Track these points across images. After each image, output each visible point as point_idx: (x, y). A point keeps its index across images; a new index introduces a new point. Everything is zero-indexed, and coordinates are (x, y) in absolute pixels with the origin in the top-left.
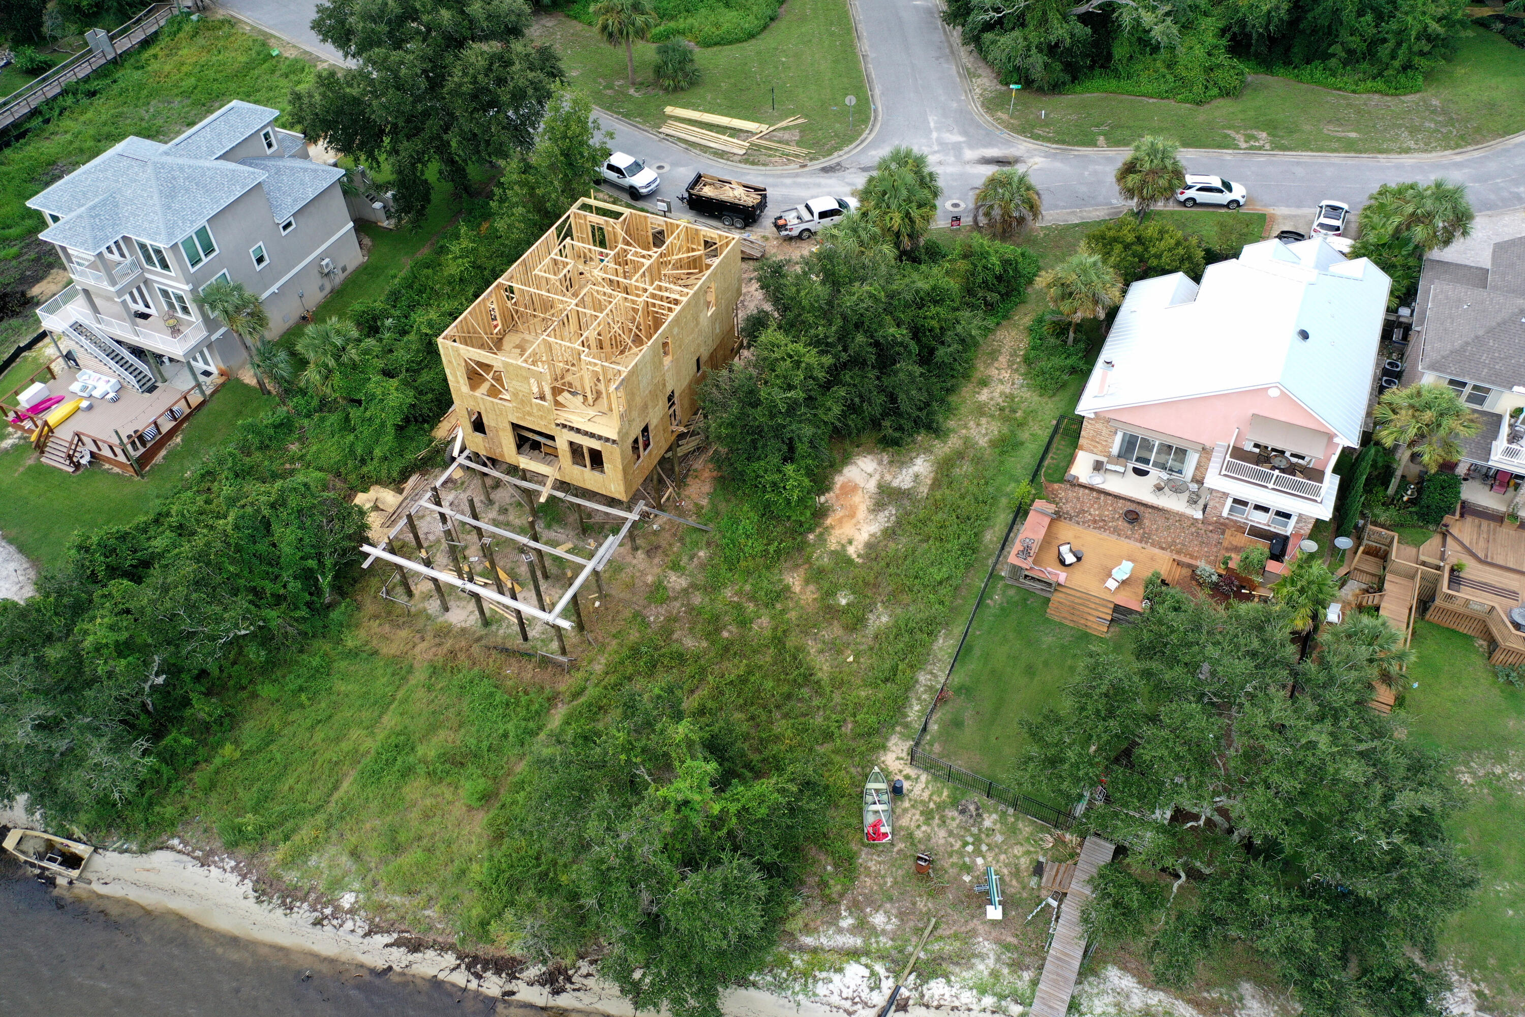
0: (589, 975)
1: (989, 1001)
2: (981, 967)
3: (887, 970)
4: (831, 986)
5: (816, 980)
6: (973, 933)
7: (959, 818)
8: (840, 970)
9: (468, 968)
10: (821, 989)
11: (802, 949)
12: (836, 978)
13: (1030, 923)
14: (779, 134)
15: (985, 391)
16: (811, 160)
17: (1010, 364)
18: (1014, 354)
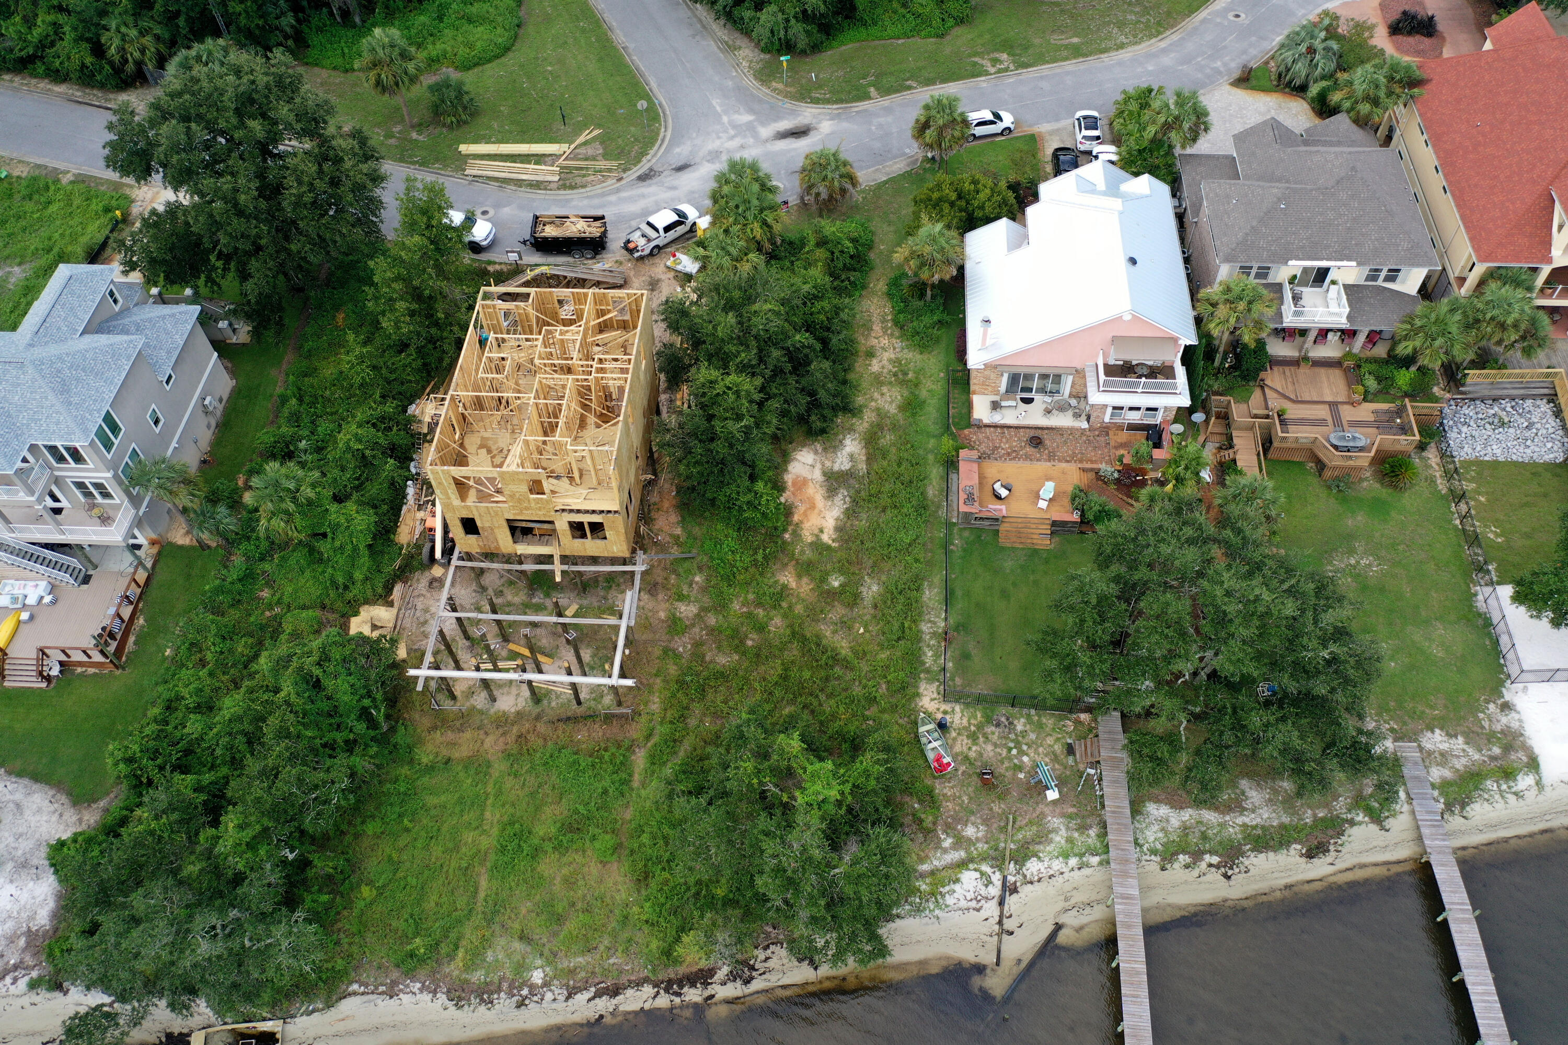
0: (767, 959)
1: (1073, 861)
2: (1058, 839)
3: (992, 867)
4: (956, 895)
5: (943, 896)
6: (1042, 815)
7: (997, 731)
8: (957, 881)
9: (667, 991)
10: (950, 900)
11: (922, 876)
12: (957, 887)
13: (1080, 793)
14: (582, 151)
15: (874, 361)
16: (625, 171)
17: (885, 330)
18: (884, 321)
